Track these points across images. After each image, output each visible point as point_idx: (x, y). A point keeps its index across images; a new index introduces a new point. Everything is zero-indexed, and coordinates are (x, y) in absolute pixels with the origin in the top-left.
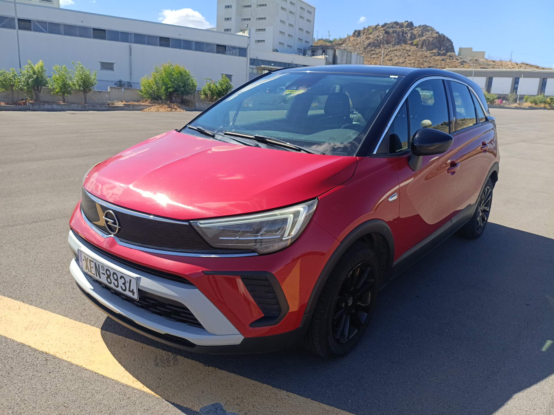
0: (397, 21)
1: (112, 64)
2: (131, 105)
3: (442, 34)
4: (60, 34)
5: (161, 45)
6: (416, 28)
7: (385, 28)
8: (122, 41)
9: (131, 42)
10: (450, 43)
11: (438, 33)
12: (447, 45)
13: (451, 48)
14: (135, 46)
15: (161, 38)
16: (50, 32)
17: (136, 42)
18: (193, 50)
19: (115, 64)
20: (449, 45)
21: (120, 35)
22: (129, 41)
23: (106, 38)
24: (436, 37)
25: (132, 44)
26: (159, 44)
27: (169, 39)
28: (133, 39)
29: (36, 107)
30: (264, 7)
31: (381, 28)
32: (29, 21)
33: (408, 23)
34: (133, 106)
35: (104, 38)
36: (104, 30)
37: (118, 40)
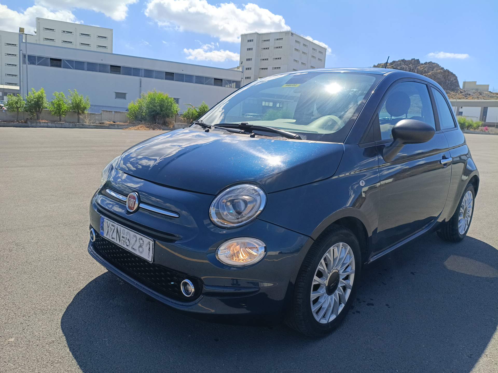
0: (404, 59)
1: (125, 94)
2: (116, 124)
3: (447, 70)
4: (84, 70)
5: (166, 79)
6: (422, 64)
7: (392, 66)
8: (134, 75)
9: (141, 76)
10: (455, 78)
11: (443, 68)
12: (451, 80)
13: (455, 82)
14: (144, 79)
15: (167, 73)
16: (76, 69)
17: (145, 77)
18: (194, 83)
19: (127, 95)
20: (453, 79)
21: (132, 70)
22: (140, 75)
23: (121, 73)
24: (442, 72)
25: (142, 78)
26: (165, 78)
27: (174, 73)
28: (143, 74)
29: (34, 124)
30: (280, 49)
31: (390, 65)
32: (60, 60)
33: (415, 61)
34: (118, 125)
35: (119, 73)
36: (120, 67)
37: (130, 75)
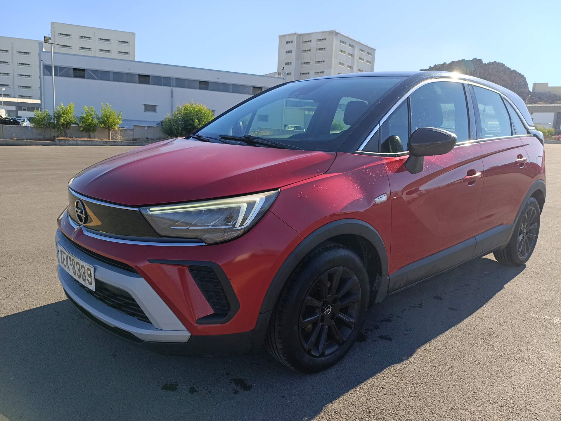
1: (155, 106)
2: (150, 141)
4: (109, 80)
5: (200, 88)
6: (485, 64)
8: (164, 85)
10: (523, 79)
12: (519, 81)
13: (523, 85)
14: (177, 90)
15: (201, 82)
16: (101, 79)
17: (176, 86)
18: (230, 92)
21: (163, 79)
22: (171, 85)
23: (150, 83)
25: (174, 88)
27: (208, 82)
28: (174, 84)
30: (323, 51)
32: (84, 70)
33: (477, 61)
35: (148, 83)
36: (149, 76)
37: (161, 85)
